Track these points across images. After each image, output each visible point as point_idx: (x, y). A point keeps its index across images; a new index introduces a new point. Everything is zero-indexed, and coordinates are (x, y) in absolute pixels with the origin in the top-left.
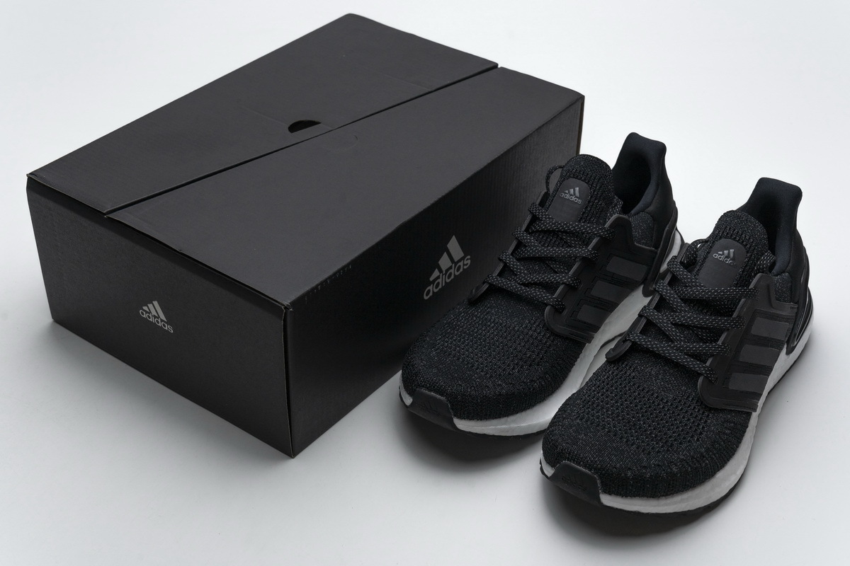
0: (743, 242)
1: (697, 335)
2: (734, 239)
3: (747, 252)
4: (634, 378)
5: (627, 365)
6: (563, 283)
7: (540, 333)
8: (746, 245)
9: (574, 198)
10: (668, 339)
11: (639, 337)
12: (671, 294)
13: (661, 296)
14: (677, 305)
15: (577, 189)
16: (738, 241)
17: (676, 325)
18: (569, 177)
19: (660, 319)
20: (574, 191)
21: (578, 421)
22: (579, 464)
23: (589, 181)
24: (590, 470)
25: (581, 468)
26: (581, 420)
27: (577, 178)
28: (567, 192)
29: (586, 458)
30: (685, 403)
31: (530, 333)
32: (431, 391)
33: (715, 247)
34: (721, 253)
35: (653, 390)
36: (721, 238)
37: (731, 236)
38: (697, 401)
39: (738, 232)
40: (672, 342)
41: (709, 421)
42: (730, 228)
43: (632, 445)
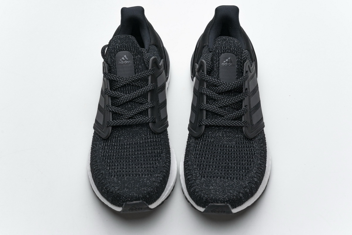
0: (232, 52)
1: (232, 108)
2: (228, 52)
3: (236, 56)
4: (213, 142)
5: (206, 136)
6: (149, 108)
7: (153, 138)
8: (234, 52)
9: (126, 62)
10: (221, 116)
11: (207, 121)
12: (212, 93)
13: (207, 95)
14: (217, 98)
15: (125, 56)
16: (230, 52)
17: (221, 107)
18: (117, 52)
19: (213, 108)
20: (124, 57)
21: (203, 179)
22: (218, 203)
23: (128, 49)
24: (224, 203)
25: (220, 204)
26: (204, 177)
27: (121, 50)
28: (121, 60)
29: (220, 198)
30: (241, 143)
31: (149, 140)
32: (132, 201)
33: (221, 60)
34: (225, 62)
35: (225, 144)
36: (221, 54)
37: (226, 51)
38: (245, 139)
39: (228, 48)
40: (223, 116)
41: (254, 145)
42: (223, 47)
43: (234, 179)
